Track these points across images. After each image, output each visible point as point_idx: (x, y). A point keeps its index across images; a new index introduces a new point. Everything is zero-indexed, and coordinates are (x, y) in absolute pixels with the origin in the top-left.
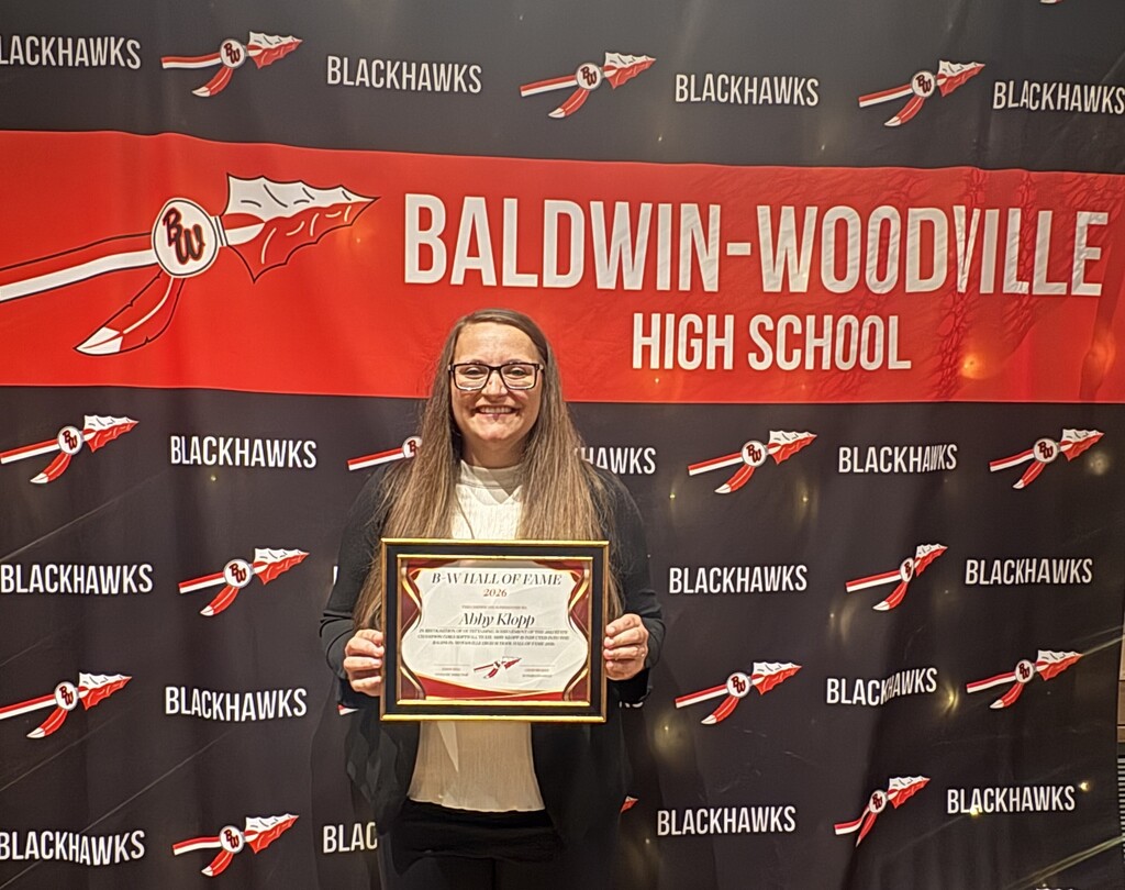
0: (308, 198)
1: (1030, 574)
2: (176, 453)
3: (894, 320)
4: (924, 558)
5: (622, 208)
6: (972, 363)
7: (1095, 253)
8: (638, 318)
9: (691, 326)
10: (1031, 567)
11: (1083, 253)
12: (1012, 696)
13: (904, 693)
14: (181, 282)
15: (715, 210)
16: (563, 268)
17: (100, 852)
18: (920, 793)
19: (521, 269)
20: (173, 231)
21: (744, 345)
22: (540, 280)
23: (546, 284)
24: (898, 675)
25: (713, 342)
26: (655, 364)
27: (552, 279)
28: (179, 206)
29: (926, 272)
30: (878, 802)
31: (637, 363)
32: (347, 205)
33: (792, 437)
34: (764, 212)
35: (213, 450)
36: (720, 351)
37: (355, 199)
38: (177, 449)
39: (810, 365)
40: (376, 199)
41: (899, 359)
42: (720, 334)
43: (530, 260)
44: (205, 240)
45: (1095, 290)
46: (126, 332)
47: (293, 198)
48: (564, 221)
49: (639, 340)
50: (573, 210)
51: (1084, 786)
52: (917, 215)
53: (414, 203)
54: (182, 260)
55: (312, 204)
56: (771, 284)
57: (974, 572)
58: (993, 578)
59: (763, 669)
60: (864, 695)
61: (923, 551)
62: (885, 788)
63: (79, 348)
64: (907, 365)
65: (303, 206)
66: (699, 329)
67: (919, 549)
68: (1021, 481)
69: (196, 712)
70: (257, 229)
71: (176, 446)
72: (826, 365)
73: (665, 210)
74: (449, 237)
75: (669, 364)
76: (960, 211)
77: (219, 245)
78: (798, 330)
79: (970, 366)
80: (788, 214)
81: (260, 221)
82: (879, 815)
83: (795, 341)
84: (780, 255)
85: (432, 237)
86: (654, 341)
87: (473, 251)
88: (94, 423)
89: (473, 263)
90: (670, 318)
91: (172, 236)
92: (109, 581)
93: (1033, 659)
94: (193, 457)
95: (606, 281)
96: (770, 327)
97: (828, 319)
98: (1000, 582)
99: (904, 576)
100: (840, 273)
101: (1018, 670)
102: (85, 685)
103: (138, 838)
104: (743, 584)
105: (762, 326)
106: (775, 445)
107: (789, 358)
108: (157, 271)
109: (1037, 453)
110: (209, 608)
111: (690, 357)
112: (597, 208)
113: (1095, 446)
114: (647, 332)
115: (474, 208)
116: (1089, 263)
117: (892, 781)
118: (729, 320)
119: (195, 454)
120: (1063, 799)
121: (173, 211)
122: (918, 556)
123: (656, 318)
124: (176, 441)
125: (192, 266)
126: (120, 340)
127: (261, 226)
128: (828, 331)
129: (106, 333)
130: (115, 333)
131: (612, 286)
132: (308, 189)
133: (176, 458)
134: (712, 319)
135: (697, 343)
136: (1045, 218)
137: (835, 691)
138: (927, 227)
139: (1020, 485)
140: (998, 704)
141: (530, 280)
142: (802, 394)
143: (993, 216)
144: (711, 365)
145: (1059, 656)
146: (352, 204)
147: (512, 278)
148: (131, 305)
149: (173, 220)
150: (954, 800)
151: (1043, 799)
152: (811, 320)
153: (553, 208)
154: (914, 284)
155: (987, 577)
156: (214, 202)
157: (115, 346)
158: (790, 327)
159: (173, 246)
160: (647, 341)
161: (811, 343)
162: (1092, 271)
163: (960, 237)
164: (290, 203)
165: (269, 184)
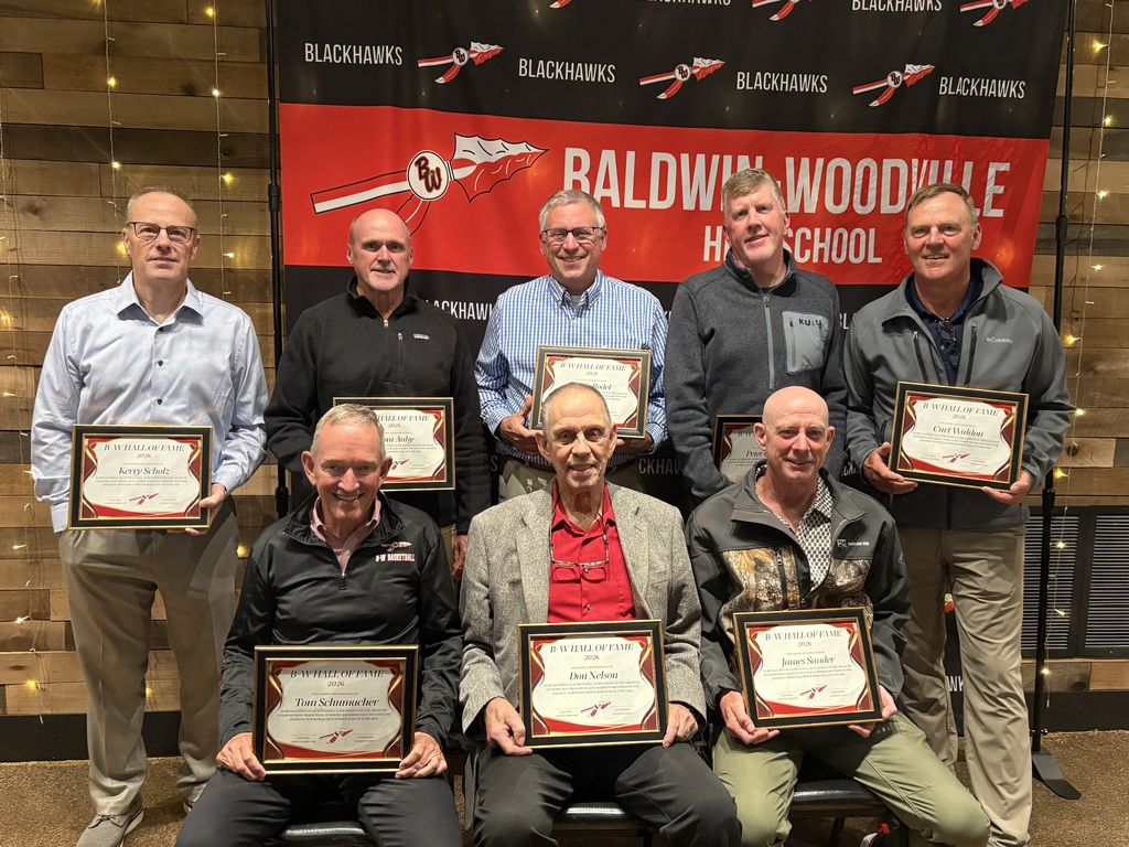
0: (505, 150)
3: (872, 231)
5: (701, 158)
7: (1000, 189)
8: (708, 229)
11: (992, 189)
14: (428, 204)
15: (759, 159)
16: (662, 196)
19: (636, 197)
20: (424, 171)
22: (648, 204)
23: (651, 207)
27: (655, 204)
28: (427, 155)
29: (893, 200)
31: (706, 257)
32: (528, 154)
34: (790, 161)
37: (533, 150)
39: (815, 260)
40: (546, 150)
41: (875, 256)
43: (642, 191)
44: (442, 177)
45: (999, 213)
47: (497, 149)
48: (664, 166)
49: (708, 243)
50: (670, 159)
52: (888, 164)
53: (571, 153)
54: (429, 190)
55: (508, 153)
56: (793, 207)
64: (879, 260)
65: (502, 155)
70: (471, 169)
72: (826, 260)
73: (728, 159)
74: (592, 176)
76: (915, 162)
77: (450, 179)
78: (808, 237)
80: (805, 162)
81: (474, 164)
83: (807, 244)
84: (799, 189)
85: (581, 176)
86: (717, 243)
87: (607, 185)
89: (606, 193)
91: (422, 174)
95: (688, 205)
97: (828, 231)
100: (837, 201)
107: (802, 255)
108: (410, 195)
112: (685, 158)
115: (608, 157)
116: (996, 197)
121: (424, 158)
125: (435, 193)
127: (475, 167)
128: (828, 238)
131: (692, 208)
132: (504, 143)
136: (968, 166)
138: (895, 171)
141: (641, 204)
143: (935, 164)
146: (532, 154)
147: (630, 203)
149: (422, 165)
152: (817, 231)
153: (657, 158)
154: (886, 208)
156: (447, 151)
158: (803, 235)
159: (423, 181)
160: (713, 244)
161: (817, 245)
162: (997, 201)
163: (914, 179)
164: (494, 153)
165: (481, 141)
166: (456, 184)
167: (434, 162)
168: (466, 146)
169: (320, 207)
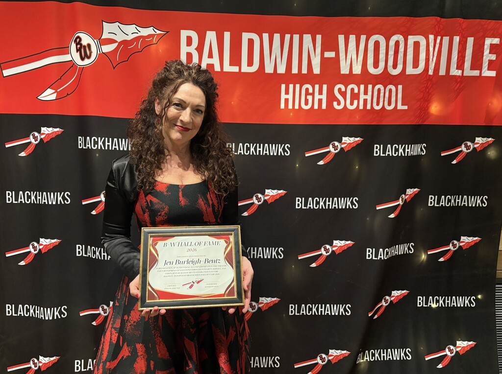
0: (138, 32)
1: (458, 202)
2: (80, 143)
3: (400, 87)
4: (411, 194)
5: (277, 37)
6: (436, 107)
7: (493, 57)
8: (283, 86)
9: (307, 89)
10: (458, 199)
11: (488, 56)
12: (448, 256)
13: (400, 254)
14: (82, 69)
15: (319, 38)
16: (250, 63)
17: (48, 314)
18: (405, 297)
19: (232, 64)
20: (79, 46)
21: (331, 98)
22: (240, 69)
23: (243, 71)
24: (397, 246)
25: (317, 97)
26: (290, 107)
27: (245, 69)
28: (81, 35)
29: (416, 65)
30: (386, 301)
31: (282, 106)
32: (155, 35)
33: (352, 140)
35: (96, 143)
36: (320, 101)
37: (158, 32)
38: (81, 142)
39: (361, 107)
40: (168, 32)
41: (402, 105)
42: (320, 93)
43: (235, 60)
44: (92, 50)
45: (493, 74)
46: (58, 90)
48: (251, 42)
49: (283, 96)
50: (255, 37)
51: (479, 297)
52: (412, 39)
53: (184, 34)
54: (82, 59)
55: (140, 34)
56: (345, 70)
57: (432, 201)
58: (441, 204)
59: (338, 243)
60: (382, 255)
61: (410, 191)
62: (390, 295)
63: (38, 98)
64: (406, 107)
65: (135, 35)
66: (311, 91)
67: (408, 190)
68: (455, 161)
69: (89, 255)
70: (115, 46)
71: (80, 141)
72: (369, 107)
73: (296, 37)
74: (200, 49)
75: (297, 107)
76: (431, 37)
77: (99, 52)
78: (356, 91)
79: (435, 108)
80: (352, 38)
81: (117, 42)
82: (386, 307)
83: (355, 96)
84: (349, 57)
85: (192, 49)
86: (290, 97)
87: (210, 56)
88: (46, 130)
89: (210, 61)
90: (298, 86)
91: (78, 48)
92: (52, 199)
93: (459, 240)
94: (87, 146)
95: (269, 69)
96: (343, 89)
97: (370, 87)
98: (444, 205)
99: (400, 202)
100: (376, 65)
101: (451, 244)
102: (42, 243)
103: (64, 309)
104: (329, 205)
105: (340, 90)
106: (345, 143)
107: (352, 104)
108: (72, 64)
109: (463, 148)
110: (94, 211)
111: (306, 103)
112: (266, 36)
113: (490, 145)
114: (287, 93)
115: (211, 36)
116: (490, 62)
117: (393, 292)
118: (325, 87)
119: (88, 144)
120: (470, 302)
121: (78, 37)
122: (407, 193)
123: (291, 86)
124: (80, 139)
125: (87, 62)
126: (56, 94)
127: (117, 44)
128: (370, 93)
129: (50, 91)
130: (54, 91)
131: (272, 72)
132: (137, 27)
133: (80, 146)
134: (317, 87)
135: (310, 98)
136: (470, 41)
137: (370, 254)
138: (417, 45)
139: (454, 162)
140: (442, 260)
141: (235, 69)
142: (357, 121)
143: (446, 40)
144: (316, 107)
145: (470, 239)
146: (157, 34)
147: (228, 68)
148: (61, 79)
149: (78, 41)
150: (420, 301)
151: (461, 302)
152: (362, 87)
153: (246, 36)
154: (410, 70)
155: (438, 203)
156: (96, 33)
157: (53, 97)
158: (352, 90)
159: (78, 53)
160: (287, 96)
161: (362, 97)
162: (491, 65)
163: (431, 49)
164: (130, 34)
165: (120, 25)
166: (103, 56)
167: (86, 39)
168: (110, 30)
169: (6, 73)
